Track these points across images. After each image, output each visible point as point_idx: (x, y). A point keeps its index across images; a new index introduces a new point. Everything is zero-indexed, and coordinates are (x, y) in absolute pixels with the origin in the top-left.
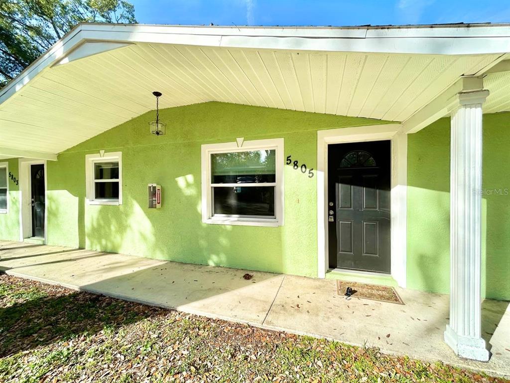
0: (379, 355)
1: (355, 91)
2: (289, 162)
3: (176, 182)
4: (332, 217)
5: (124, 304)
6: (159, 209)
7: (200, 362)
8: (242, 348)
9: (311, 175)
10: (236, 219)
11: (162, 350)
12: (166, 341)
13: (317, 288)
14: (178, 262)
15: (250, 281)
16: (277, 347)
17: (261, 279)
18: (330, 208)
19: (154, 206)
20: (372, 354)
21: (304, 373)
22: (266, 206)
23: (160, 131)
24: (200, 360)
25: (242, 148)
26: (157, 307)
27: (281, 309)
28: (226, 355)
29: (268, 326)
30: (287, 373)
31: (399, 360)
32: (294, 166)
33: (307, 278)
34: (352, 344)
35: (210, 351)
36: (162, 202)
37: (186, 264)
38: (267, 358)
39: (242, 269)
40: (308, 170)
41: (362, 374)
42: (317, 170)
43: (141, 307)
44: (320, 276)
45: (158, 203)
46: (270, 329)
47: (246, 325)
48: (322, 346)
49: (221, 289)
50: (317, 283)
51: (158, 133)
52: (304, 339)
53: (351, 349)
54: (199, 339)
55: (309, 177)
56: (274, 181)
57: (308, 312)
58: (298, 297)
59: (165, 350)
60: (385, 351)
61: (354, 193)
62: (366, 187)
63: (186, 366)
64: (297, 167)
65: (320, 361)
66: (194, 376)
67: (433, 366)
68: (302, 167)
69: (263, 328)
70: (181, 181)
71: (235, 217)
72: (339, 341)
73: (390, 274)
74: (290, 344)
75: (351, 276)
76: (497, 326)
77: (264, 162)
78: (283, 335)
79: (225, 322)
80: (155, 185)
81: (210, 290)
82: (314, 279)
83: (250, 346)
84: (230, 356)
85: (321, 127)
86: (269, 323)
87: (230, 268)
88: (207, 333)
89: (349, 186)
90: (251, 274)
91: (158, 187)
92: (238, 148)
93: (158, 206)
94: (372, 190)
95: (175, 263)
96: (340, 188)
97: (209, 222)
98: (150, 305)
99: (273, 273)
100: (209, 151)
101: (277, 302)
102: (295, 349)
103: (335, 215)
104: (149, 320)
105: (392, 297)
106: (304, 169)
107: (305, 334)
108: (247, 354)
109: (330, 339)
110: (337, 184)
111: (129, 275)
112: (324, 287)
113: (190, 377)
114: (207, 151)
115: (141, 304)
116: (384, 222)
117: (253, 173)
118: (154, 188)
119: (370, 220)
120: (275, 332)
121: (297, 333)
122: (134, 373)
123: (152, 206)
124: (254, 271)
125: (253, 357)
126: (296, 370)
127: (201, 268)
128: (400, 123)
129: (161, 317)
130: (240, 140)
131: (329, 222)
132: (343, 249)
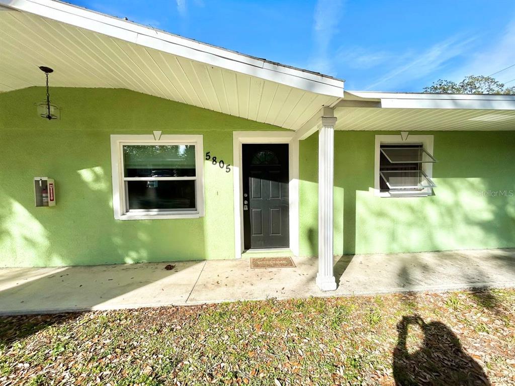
0: (276, 302)
1: (260, 104)
2: (208, 157)
3: (79, 175)
4: (246, 206)
5: (11, 320)
6: (52, 207)
7: (126, 344)
8: (168, 324)
9: (228, 170)
10: (156, 213)
11: (79, 347)
12: (81, 338)
13: (234, 266)
14: (84, 266)
15: (173, 271)
16: (199, 315)
17: (184, 268)
18: (245, 199)
19: (44, 204)
20: (271, 302)
21: (222, 327)
22: (187, 201)
23: (53, 115)
24: (125, 342)
25: (160, 141)
26: (62, 313)
27: (203, 288)
28: (152, 332)
29: (192, 302)
30: (208, 330)
31: (288, 302)
32: (213, 162)
33: (226, 260)
34: (258, 300)
35: (135, 333)
36: (57, 198)
37: (94, 266)
38: (191, 325)
39: (163, 262)
40: (225, 165)
41: (263, 316)
42: (233, 165)
43: (39, 317)
44: (237, 257)
45: (51, 200)
46: (192, 304)
47: (170, 306)
48: (236, 306)
49: (141, 282)
50: (234, 263)
51: (49, 117)
52: (222, 305)
53: (258, 303)
54: (122, 328)
55: (227, 171)
56: (194, 175)
57: (226, 285)
58: (218, 276)
59: (82, 345)
60: (279, 299)
61: (263, 185)
62: (272, 180)
63: (110, 350)
64: (216, 162)
65: (234, 316)
66: (120, 355)
67: (307, 300)
68: (220, 163)
69: (187, 305)
70: (86, 175)
71: (154, 212)
72: (249, 300)
73: (289, 247)
74: (211, 311)
75: (262, 253)
76: (345, 270)
77: (183, 155)
78: (204, 306)
79: (148, 308)
80: (45, 179)
81: (129, 285)
82: (232, 260)
83: (175, 320)
84: (156, 332)
85: (236, 129)
86: (192, 300)
87: (150, 263)
88: (130, 321)
89: (259, 180)
90: (173, 265)
91: (50, 181)
92: (154, 141)
93: (51, 204)
94: (276, 183)
95: (79, 267)
96: (253, 181)
97: (124, 218)
98: (51, 313)
99: (195, 261)
100: (120, 142)
101: (200, 282)
102: (215, 313)
103: (248, 205)
104: (55, 326)
105: (289, 263)
106: (222, 165)
107: (224, 301)
108: (173, 327)
109: (242, 300)
110: (250, 178)
111: (13, 289)
112: (240, 264)
113: (116, 357)
114: (118, 142)
115: (38, 315)
116: (284, 208)
117: (170, 168)
118: (44, 182)
119: (275, 207)
120: (198, 305)
121: (216, 302)
122: (48, 373)
123: (41, 203)
124: (176, 262)
125: (179, 327)
126: (215, 326)
127: (115, 267)
128: (294, 131)
129: (70, 321)
130: (157, 133)
131: (244, 211)
132: (255, 233)
